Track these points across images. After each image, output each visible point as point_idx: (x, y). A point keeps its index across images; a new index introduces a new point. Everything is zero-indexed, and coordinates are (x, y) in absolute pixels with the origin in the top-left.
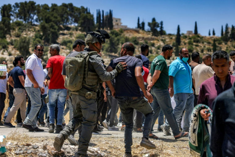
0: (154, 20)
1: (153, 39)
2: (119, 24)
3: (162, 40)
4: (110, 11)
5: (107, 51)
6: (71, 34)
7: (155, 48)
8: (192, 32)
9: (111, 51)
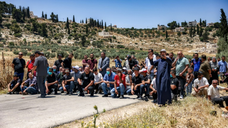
0: (52, 13)
1: (54, 24)
2: (32, 15)
3: (59, 25)
4: (28, 7)
5: (31, 30)
6: (7, 20)
7: (56, 29)
8: (71, 20)
9: (34, 31)
